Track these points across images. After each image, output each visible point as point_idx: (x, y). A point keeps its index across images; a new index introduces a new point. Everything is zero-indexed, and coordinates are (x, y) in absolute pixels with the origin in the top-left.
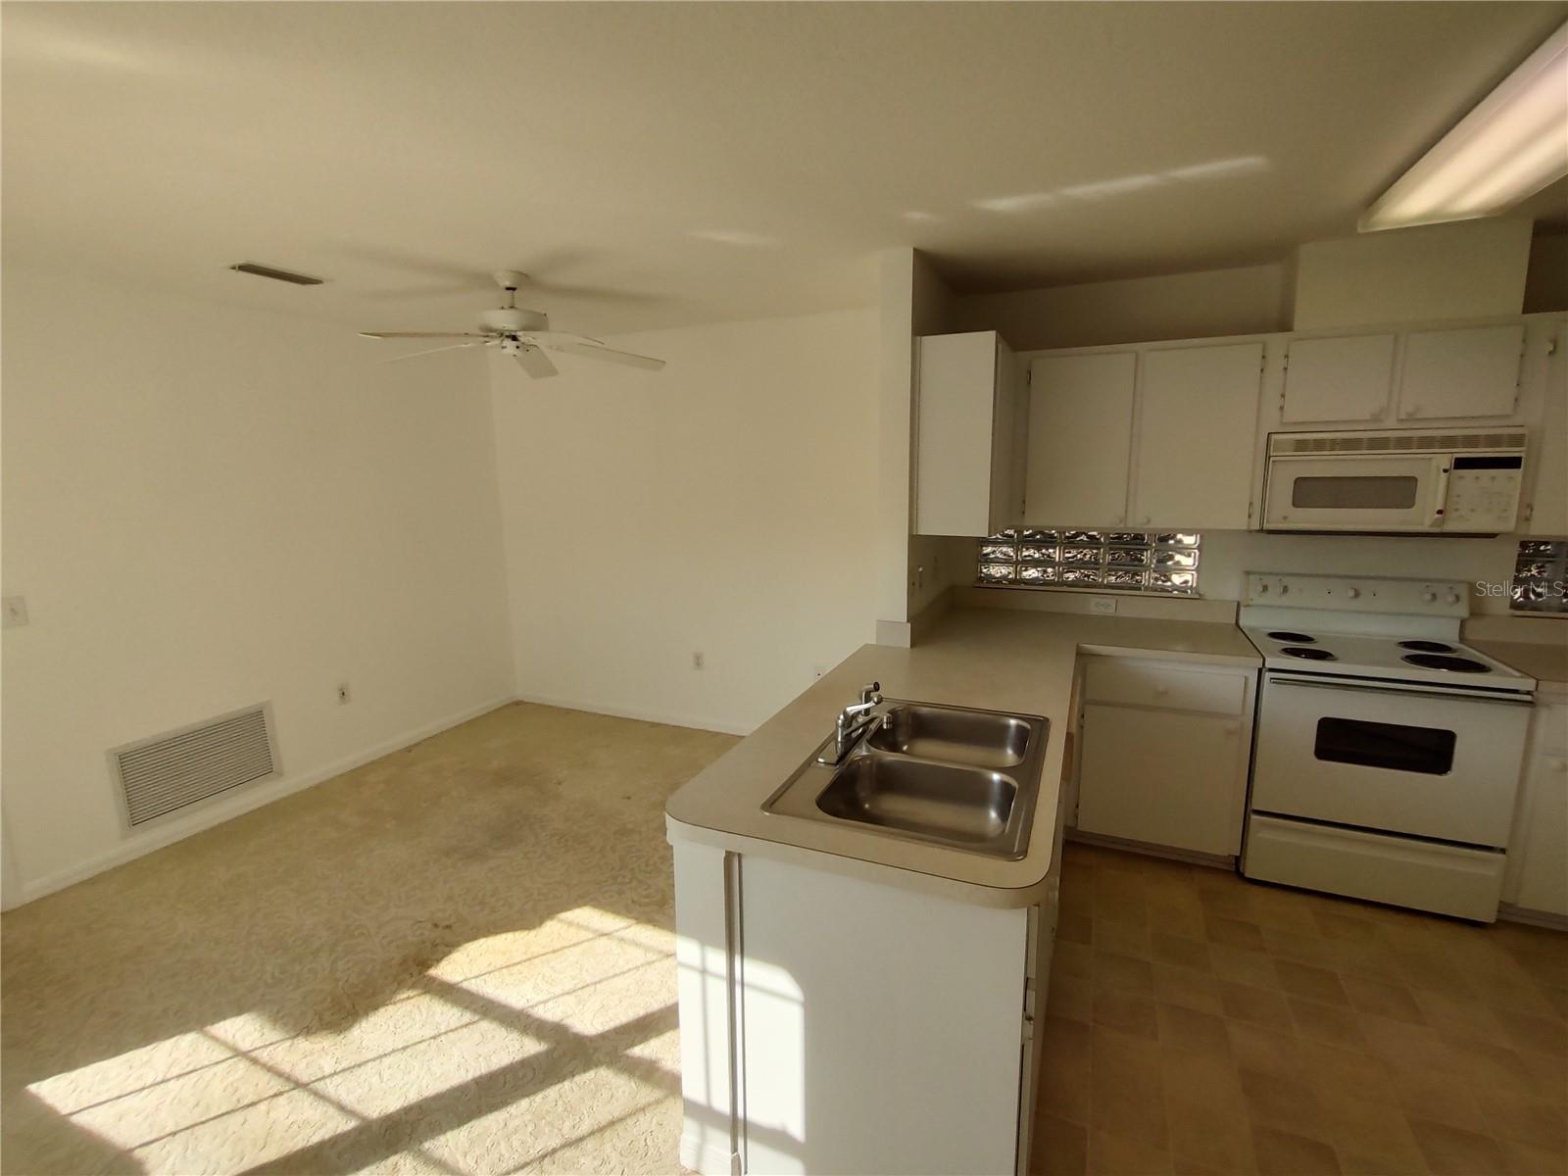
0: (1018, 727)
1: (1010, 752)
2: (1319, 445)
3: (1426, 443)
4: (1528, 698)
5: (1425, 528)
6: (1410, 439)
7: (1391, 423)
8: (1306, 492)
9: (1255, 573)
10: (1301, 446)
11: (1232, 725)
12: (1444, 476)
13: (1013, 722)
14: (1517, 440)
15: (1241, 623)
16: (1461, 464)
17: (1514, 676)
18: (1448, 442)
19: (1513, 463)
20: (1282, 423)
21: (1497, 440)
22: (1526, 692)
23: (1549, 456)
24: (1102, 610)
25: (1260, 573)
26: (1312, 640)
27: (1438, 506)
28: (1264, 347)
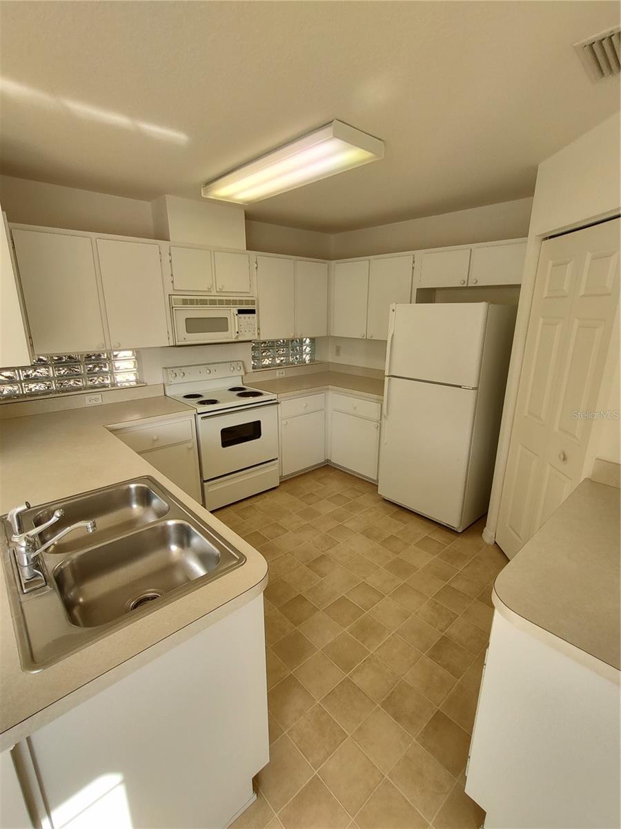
0: (137, 488)
1: (135, 506)
2: (192, 302)
3: (228, 302)
4: (275, 401)
5: (233, 340)
6: (216, 300)
7: (214, 293)
8: (193, 325)
9: (169, 368)
10: (185, 302)
11: (190, 445)
12: (236, 317)
13: (133, 486)
14: (253, 302)
15: (167, 394)
16: (241, 312)
17: (269, 395)
18: (234, 302)
19: (253, 312)
20: (174, 290)
21: (247, 302)
22: (275, 400)
23: (262, 309)
24: (94, 403)
25: (172, 368)
26: (201, 396)
27: (237, 330)
28: (159, 247)
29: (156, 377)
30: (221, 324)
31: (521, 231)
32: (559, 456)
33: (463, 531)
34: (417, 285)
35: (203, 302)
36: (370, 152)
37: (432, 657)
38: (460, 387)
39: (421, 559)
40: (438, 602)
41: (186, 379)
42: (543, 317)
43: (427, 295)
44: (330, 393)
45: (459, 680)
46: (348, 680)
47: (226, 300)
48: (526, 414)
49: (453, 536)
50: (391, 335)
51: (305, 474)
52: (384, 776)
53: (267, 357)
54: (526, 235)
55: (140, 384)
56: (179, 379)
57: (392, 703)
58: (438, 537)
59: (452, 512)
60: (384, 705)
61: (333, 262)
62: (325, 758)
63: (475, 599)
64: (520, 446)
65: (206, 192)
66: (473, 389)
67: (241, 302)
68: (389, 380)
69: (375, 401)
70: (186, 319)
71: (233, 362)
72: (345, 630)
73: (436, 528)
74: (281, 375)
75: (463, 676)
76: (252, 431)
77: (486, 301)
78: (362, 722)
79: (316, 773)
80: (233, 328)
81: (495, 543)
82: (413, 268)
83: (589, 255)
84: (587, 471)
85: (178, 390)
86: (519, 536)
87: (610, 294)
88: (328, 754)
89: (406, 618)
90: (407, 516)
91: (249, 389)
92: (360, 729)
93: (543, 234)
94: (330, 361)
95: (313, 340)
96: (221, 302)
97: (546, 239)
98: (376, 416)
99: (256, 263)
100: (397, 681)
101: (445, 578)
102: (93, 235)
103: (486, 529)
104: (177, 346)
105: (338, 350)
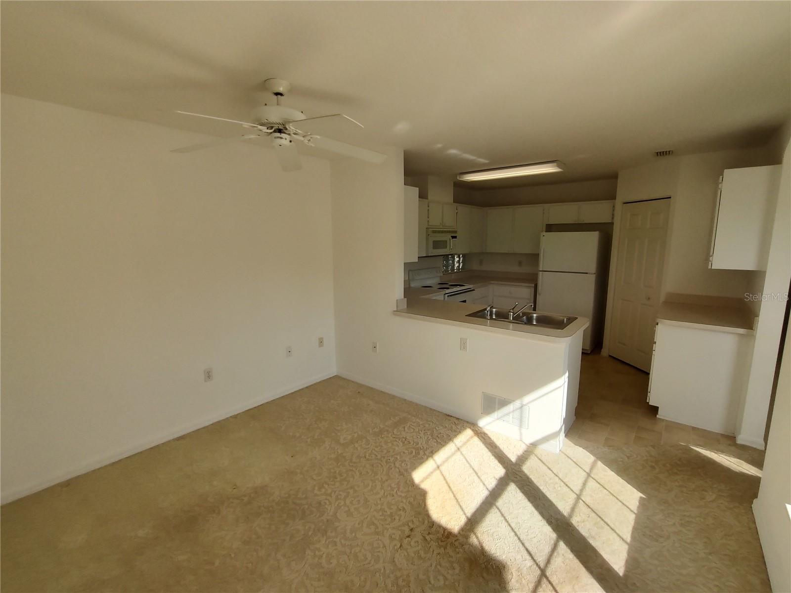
2: (435, 232)
5: (444, 254)
14: (456, 232)
16: (453, 237)
17: (467, 285)
18: (451, 232)
19: (456, 237)
20: (428, 225)
26: (431, 287)
27: (451, 248)
31: (612, 197)
32: (646, 298)
33: (591, 352)
34: (545, 223)
35: (439, 232)
36: (562, 169)
38: (587, 273)
41: (420, 277)
43: (550, 228)
44: (491, 286)
48: (623, 284)
50: (542, 251)
54: (614, 198)
56: (417, 277)
61: (486, 208)
64: (620, 299)
65: (460, 177)
66: (594, 274)
68: (542, 273)
69: (526, 287)
70: (434, 241)
77: (599, 231)
80: (447, 246)
81: (610, 354)
83: (650, 212)
84: (662, 298)
85: (416, 284)
86: (626, 345)
93: (624, 201)
94: (474, 269)
95: (464, 256)
96: (448, 232)
97: (626, 203)
98: (527, 296)
99: (457, 210)
103: (602, 350)
104: (428, 257)
105: (481, 263)
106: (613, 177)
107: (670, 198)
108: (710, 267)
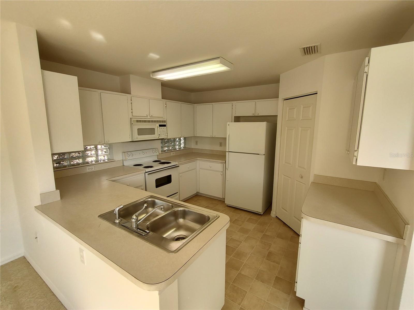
2: (140, 121)
5: (157, 138)
6: (150, 121)
7: (149, 117)
8: (141, 132)
12: (158, 128)
14: (165, 122)
15: (124, 165)
16: (160, 126)
17: (173, 163)
18: (158, 121)
19: (165, 126)
20: (132, 116)
21: (163, 122)
22: (177, 165)
23: (168, 124)
24: (90, 170)
25: (126, 152)
26: (142, 165)
27: (159, 134)
28: (127, 97)
29: (118, 157)
30: (152, 131)
31: (276, 96)
32: (300, 177)
33: (263, 214)
34: (234, 115)
35: (145, 121)
36: (229, 67)
37: (267, 259)
38: (259, 154)
39: (251, 226)
40: (262, 240)
41: (134, 157)
42: (287, 127)
43: (238, 119)
44: (198, 161)
45: (280, 265)
46: (240, 274)
47: (154, 120)
48: (284, 163)
49: (260, 217)
50: (228, 135)
51: (188, 199)
52: (265, 301)
53: (166, 147)
54: (277, 97)
55: (110, 161)
56: (131, 158)
57: (259, 277)
58: (254, 217)
59: (259, 207)
60: (257, 279)
61: (195, 105)
62: (242, 301)
63: (276, 237)
64: (283, 175)
65: (153, 75)
66: (264, 155)
67: (160, 122)
68: (228, 153)
69: (220, 163)
70: (138, 129)
71: (153, 149)
72: (231, 256)
73: (252, 214)
74: (173, 154)
75: (281, 263)
76: (167, 180)
77: (266, 122)
78: (251, 286)
79: (240, 306)
80: (157, 133)
81: (276, 216)
82: (232, 108)
83: (302, 106)
84: (311, 179)
85: (130, 163)
86: (287, 211)
87: (311, 119)
88: (243, 299)
89: (253, 248)
90: (239, 211)
91: (163, 161)
92: (251, 289)
93: (284, 98)
94: (193, 148)
95: (185, 139)
96: (152, 121)
97: (285, 100)
98: (221, 169)
99: (166, 104)
100: (258, 270)
101: (262, 232)
102: (100, 91)
103: (272, 211)
104: (133, 141)
105: (197, 143)
106: (276, 81)
107: (317, 93)
108: (354, 163)
